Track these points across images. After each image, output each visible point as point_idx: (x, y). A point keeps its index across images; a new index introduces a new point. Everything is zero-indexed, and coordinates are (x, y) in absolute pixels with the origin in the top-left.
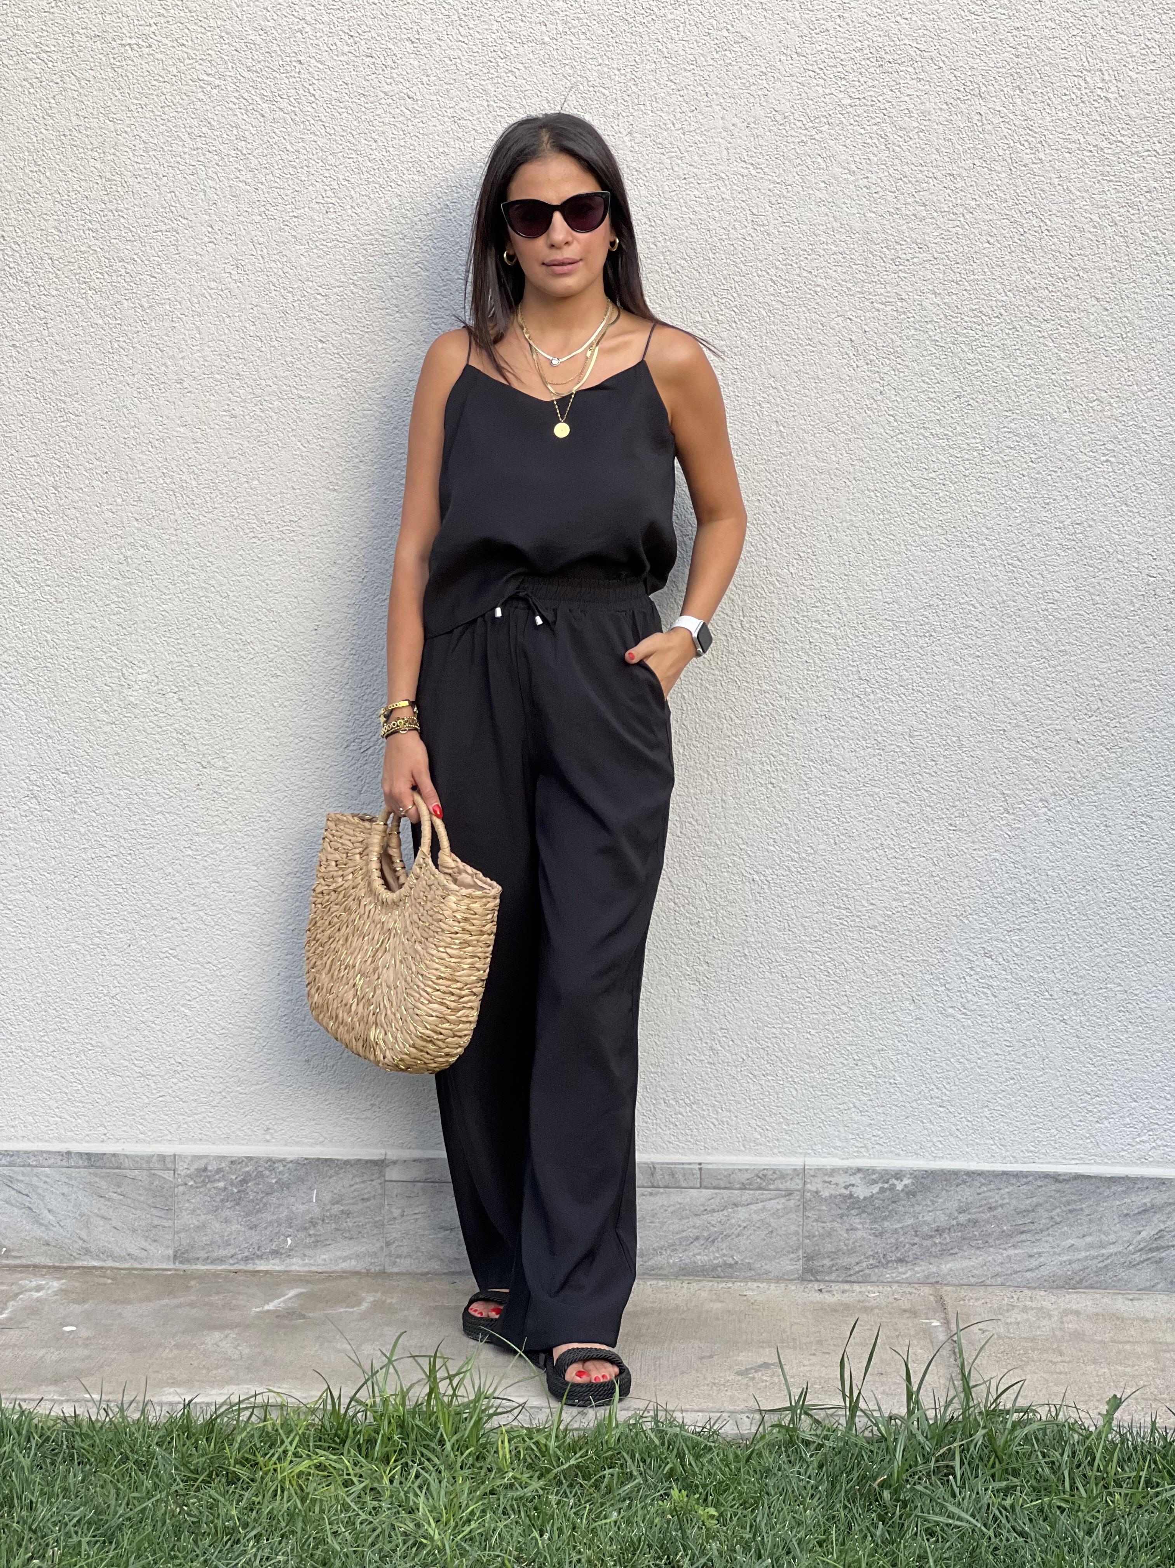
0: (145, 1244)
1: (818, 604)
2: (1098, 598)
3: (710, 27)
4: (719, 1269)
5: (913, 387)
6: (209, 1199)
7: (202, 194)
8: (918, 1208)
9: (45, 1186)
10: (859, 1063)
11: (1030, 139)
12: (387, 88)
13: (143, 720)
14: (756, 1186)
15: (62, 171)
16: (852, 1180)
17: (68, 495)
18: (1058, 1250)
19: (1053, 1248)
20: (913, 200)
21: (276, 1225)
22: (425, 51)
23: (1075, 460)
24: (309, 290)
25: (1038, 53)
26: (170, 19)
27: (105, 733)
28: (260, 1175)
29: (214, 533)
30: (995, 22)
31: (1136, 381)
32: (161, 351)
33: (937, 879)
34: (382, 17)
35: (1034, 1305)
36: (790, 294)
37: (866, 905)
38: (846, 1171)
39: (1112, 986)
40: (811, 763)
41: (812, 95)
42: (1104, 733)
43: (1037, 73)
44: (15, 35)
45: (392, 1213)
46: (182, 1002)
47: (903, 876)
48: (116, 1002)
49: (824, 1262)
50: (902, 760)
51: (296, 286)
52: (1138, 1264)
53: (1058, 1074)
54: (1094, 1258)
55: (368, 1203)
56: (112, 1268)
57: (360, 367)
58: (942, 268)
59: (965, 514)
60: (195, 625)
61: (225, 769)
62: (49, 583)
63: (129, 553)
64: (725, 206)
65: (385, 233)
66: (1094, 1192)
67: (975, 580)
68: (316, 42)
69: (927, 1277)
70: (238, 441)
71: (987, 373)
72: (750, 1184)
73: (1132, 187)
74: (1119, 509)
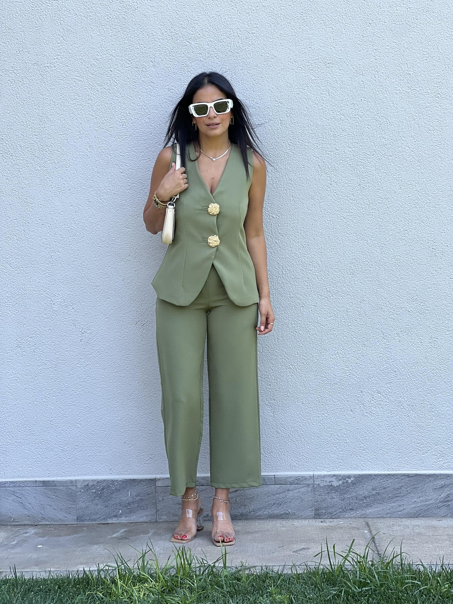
0: (65, 515)
1: (311, 264)
2: (414, 258)
3: (262, 53)
4: (283, 515)
5: (343, 182)
6: (89, 497)
7: (76, 120)
8: (357, 489)
9: (27, 494)
10: (332, 435)
11: (382, 90)
12: (144, 79)
13: (59, 316)
14: (296, 483)
15: (23, 114)
16: (332, 479)
17: (29, 233)
18: (410, 503)
19: (408, 502)
20: (339, 113)
21: (115, 505)
22: (157, 65)
23: (403, 207)
24: (117, 154)
25: (383, 58)
26: (62, 56)
27: (45, 322)
28: (109, 486)
29: (83, 245)
30: (367, 48)
31: (425, 177)
32: (63, 179)
33: (358, 365)
34: (141, 53)
35: (402, 524)
36: (296, 149)
37: (333, 375)
38: (329, 476)
39: (426, 402)
40: (310, 323)
41: (301, 76)
42: (419, 308)
43: (383, 65)
44: (4, 64)
45: (159, 499)
46: (77, 422)
47: (346, 364)
48: (52, 423)
49: (322, 511)
50: (344, 321)
51: (112, 153)
52: (440, 507)
53: (407, 436)
54: (425, 505)
55: (150, 496)
56: (53, 525)
57: (136, 182)
58: (352, 138)
59: (364, 228)
60: (78, 280)
61: (91, 334)
62: (22, 266)
63: (52, 254)
64: (270, 117)
65: (144, 132)
66: (422, 481)
67: (368, 252)
68: (117, 63)
69: (362, 515)
70: (92, 211)
71: (369, 176)
72: (293, 482)
73: (420, 106)
74: (420, 224)
